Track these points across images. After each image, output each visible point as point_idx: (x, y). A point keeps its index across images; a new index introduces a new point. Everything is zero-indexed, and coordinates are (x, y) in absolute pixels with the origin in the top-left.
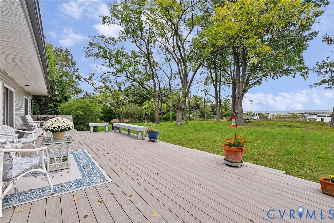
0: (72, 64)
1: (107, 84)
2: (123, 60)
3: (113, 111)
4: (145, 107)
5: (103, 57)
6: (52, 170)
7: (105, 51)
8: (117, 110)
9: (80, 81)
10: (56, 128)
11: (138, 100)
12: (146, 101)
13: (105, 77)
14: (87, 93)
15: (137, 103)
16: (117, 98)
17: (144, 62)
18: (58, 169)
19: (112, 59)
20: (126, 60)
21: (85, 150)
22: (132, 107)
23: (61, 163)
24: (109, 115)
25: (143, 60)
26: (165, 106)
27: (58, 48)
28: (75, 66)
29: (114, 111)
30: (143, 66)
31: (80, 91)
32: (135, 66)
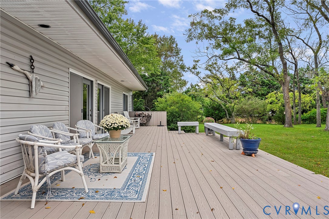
0: (176, 53)
1: (214, 72)
2: (234, 35)
3: (222, 107)
4: (270, 100)
5: (207, 37)
6: (104, 172)
7: (210, 29)
8: (227, 106)
9: (184, 71)
10: (109, 126)
11: (260, 90)
12: (272, 91)
13: (213, 63)
14: (192, 86)
15: (259, 95)
16: (228, 89)
17: (266, 33)
18: (110, 171)
19: (218, 37)
20: (238, 36)
21: (154, 154)
22: (250, 102)
23: (113, 165)
24: (217, 112)
25: (265, 30)
26: (307, 98)
27: (162, 37)
28: (179, 55)
29: (224, 107)
30: (265, 38)
31: (184, 83)
32: (251, 41)
